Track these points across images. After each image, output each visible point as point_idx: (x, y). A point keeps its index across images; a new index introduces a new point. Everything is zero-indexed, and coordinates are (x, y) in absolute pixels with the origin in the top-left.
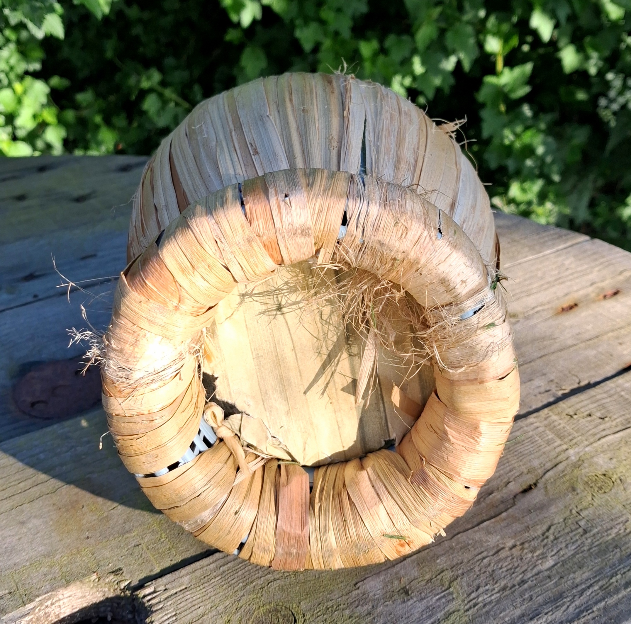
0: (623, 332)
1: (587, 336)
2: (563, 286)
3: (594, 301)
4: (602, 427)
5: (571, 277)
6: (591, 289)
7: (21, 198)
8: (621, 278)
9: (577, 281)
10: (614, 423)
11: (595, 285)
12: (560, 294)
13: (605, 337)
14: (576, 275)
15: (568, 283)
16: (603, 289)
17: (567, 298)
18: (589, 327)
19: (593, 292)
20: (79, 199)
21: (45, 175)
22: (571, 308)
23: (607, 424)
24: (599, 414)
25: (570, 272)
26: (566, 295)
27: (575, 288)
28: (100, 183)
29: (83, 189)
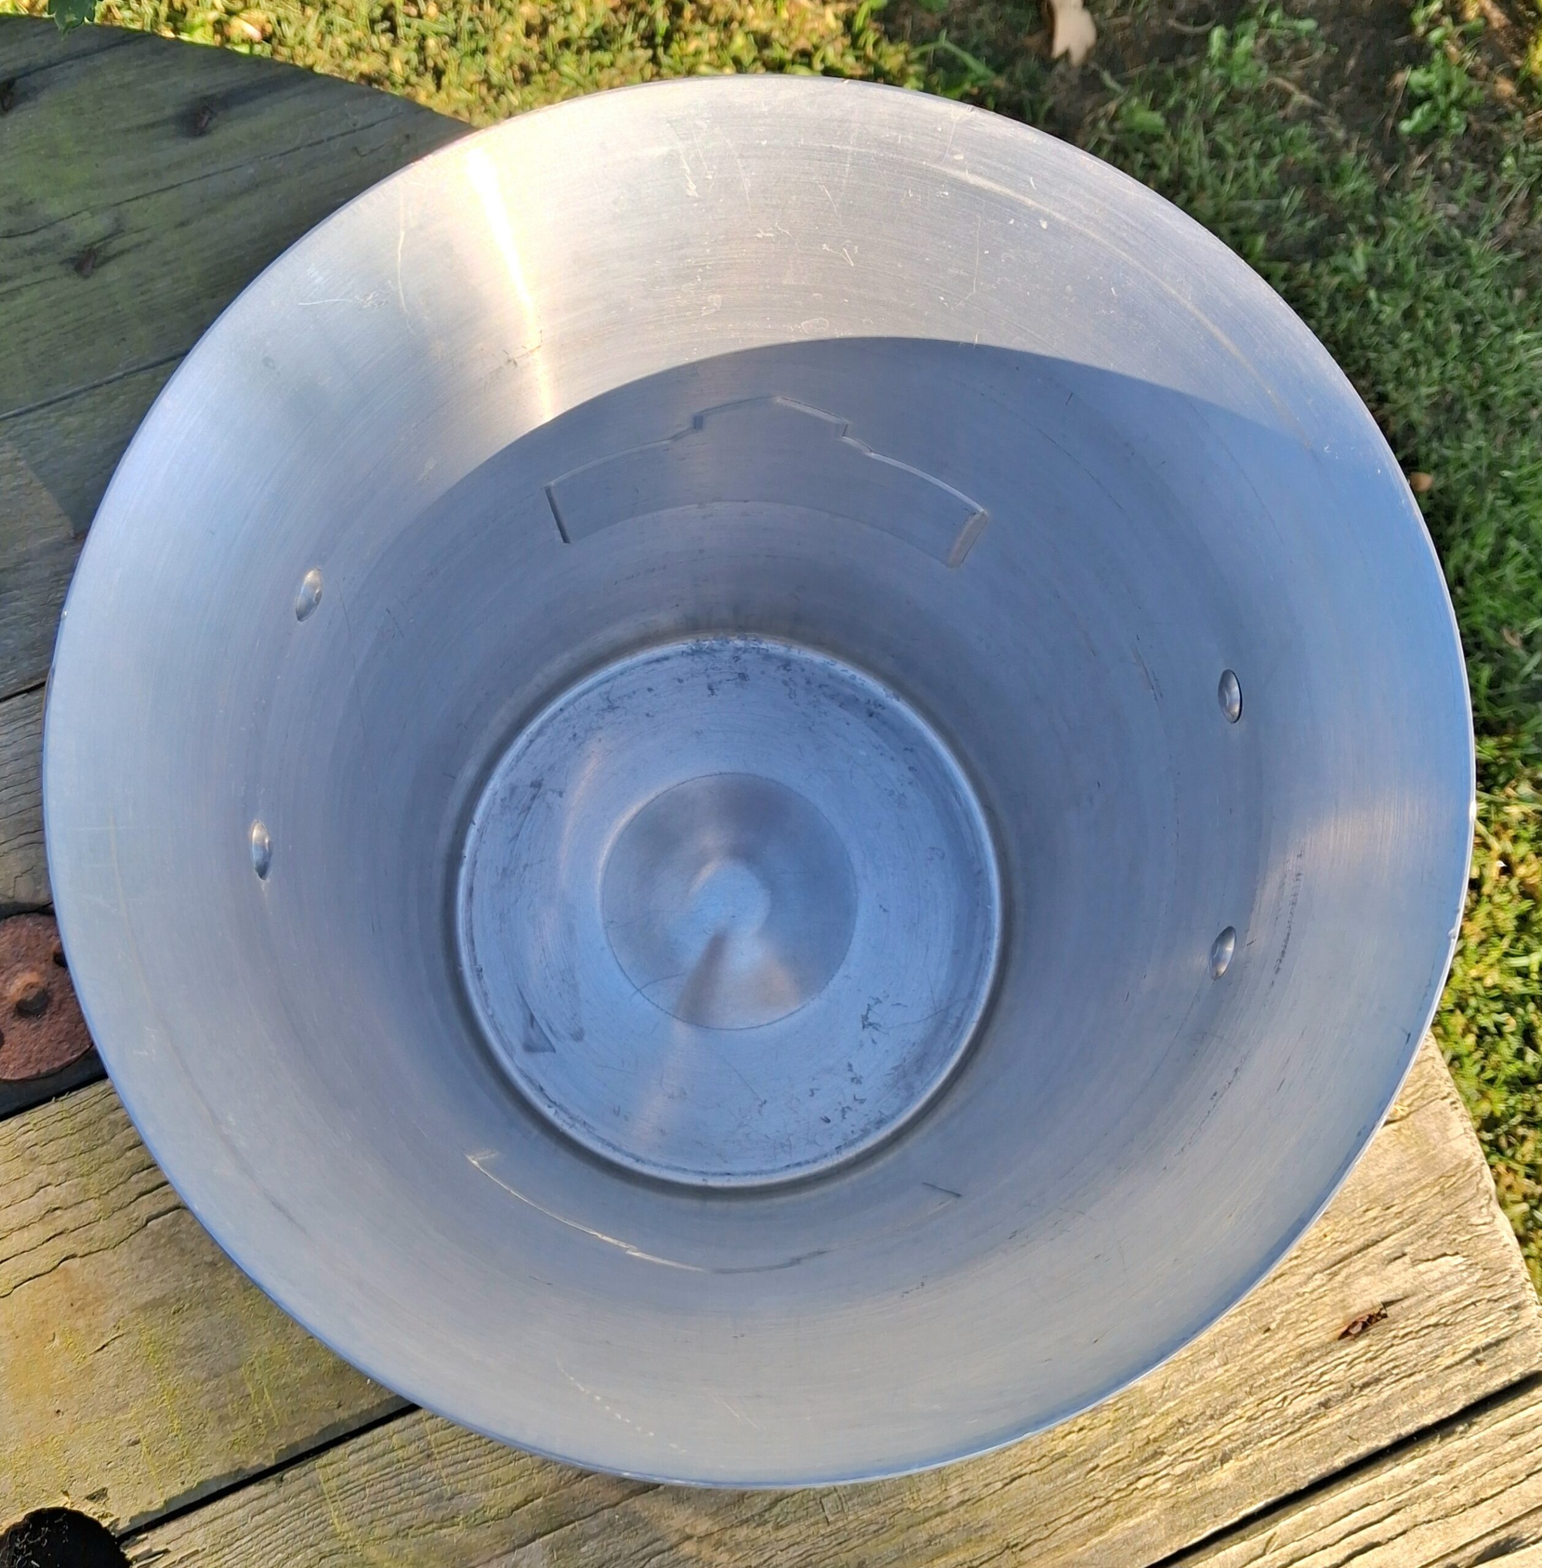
21: (11, 126)
28: (134, 188)
29: (93, 212)
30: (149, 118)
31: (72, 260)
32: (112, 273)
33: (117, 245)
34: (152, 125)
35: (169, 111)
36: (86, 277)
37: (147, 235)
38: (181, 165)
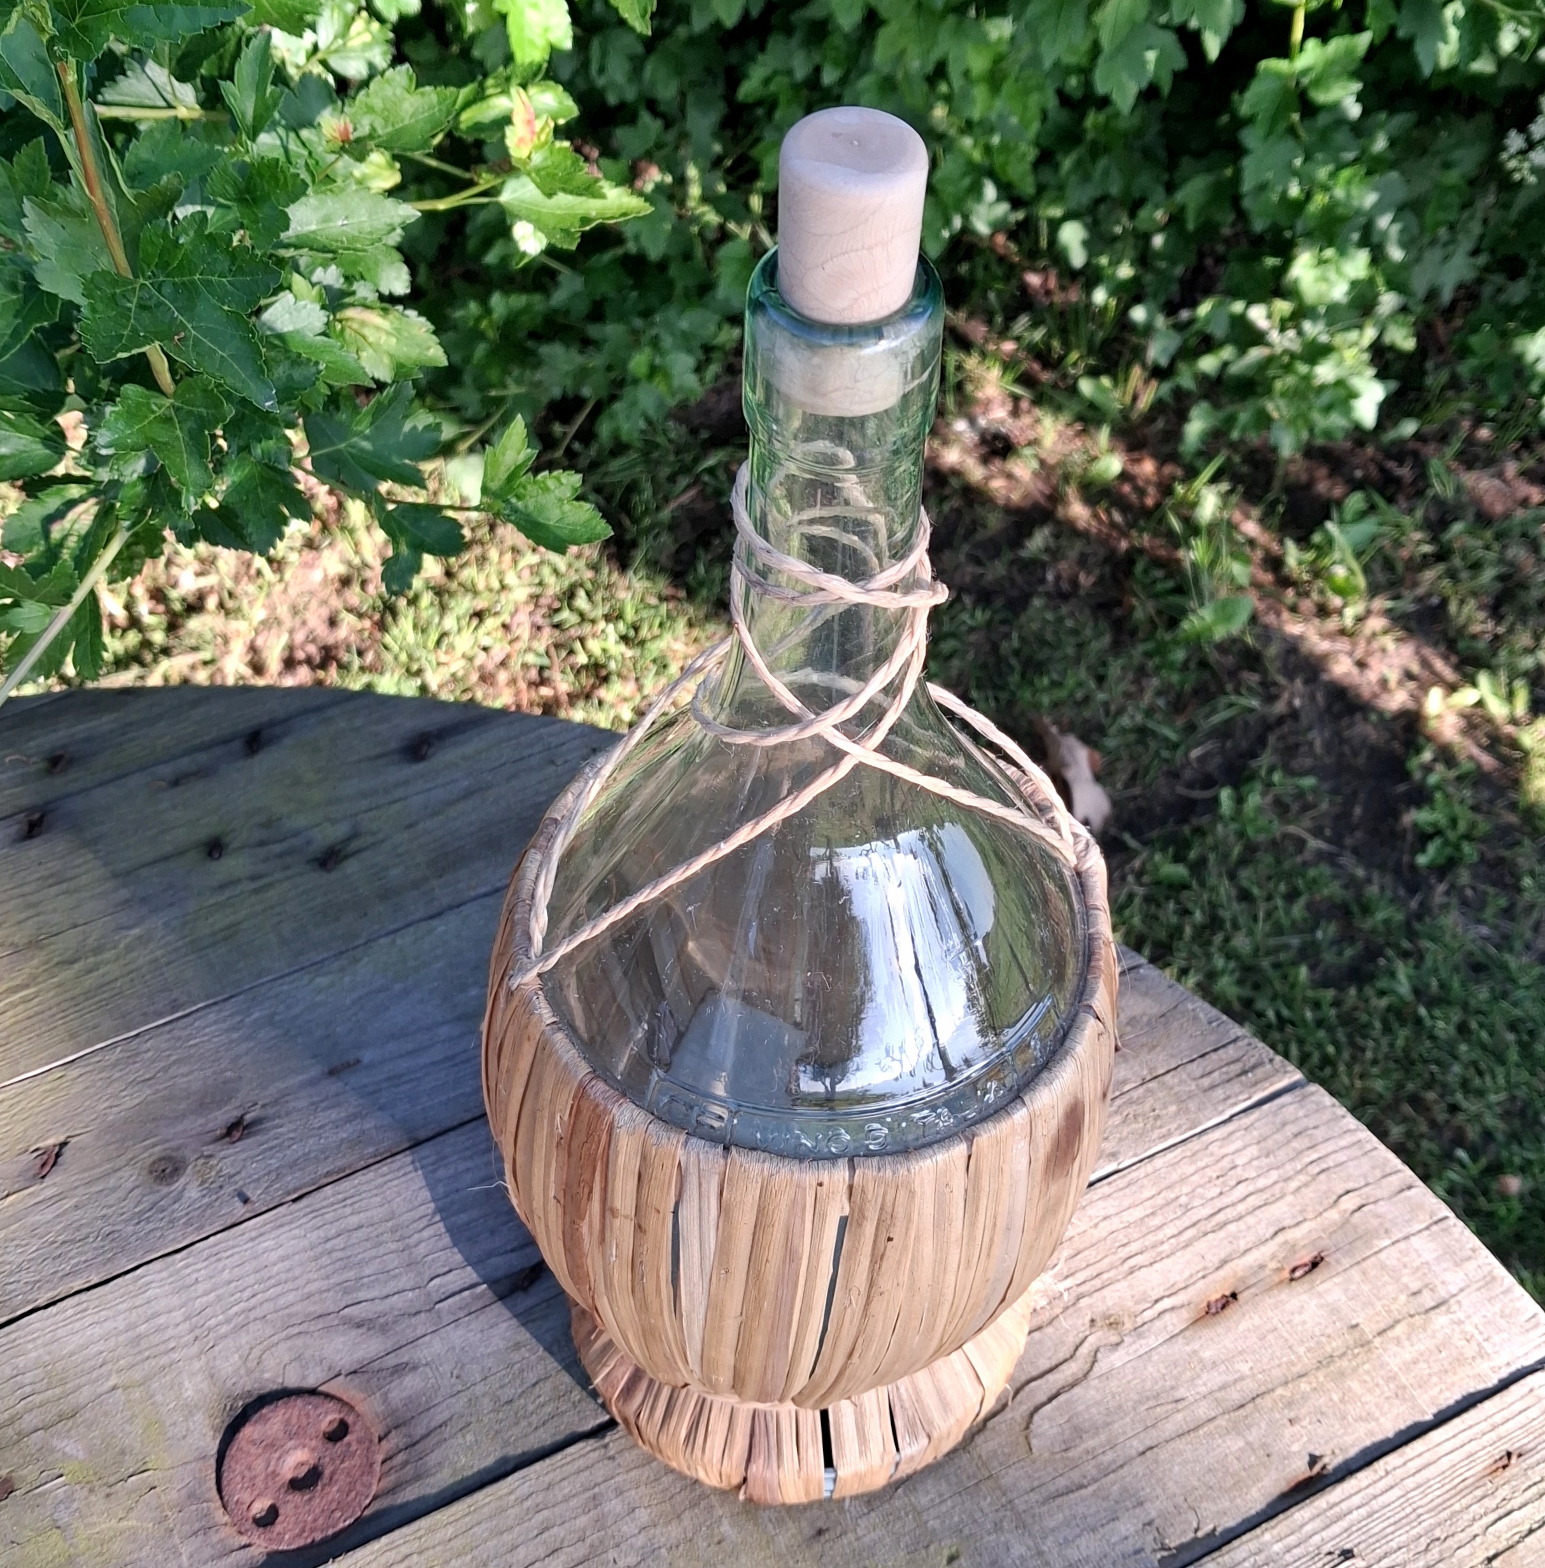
0: (1304, 1386)
1: (1234, 1396)
2: (1221, 1234)
3: (1268, 1287)
5: (1241, 1208)
6: (1272, 1246)
7: (215, 848)
8: (1335, 1216)
9: (1250, 1220)
11: (1280, 1238)
12: (1213, 1260)
13: (1267, 1401)
14: (1252, 1201)
15: (1232, 1228)
16: (1293, 1248)
17: (1222, 1273)
18: (1245, 1368)
19: (1273, 1257)
20: (324, 861)
21: (258, 764)
22: (1224, 1304)
25: (1242, 1190)
26: (1224, 1262)
27: (1242, 1244)
28: (364, 804)
29: (333, 822)
30: (378, 750)
31: (316, 860)
32: (352, 867)
33: (354, 845)
34: (379, 756)
35: (394, 745)
36: (329, 871)
37: (380, 836)
38: (406, 783)
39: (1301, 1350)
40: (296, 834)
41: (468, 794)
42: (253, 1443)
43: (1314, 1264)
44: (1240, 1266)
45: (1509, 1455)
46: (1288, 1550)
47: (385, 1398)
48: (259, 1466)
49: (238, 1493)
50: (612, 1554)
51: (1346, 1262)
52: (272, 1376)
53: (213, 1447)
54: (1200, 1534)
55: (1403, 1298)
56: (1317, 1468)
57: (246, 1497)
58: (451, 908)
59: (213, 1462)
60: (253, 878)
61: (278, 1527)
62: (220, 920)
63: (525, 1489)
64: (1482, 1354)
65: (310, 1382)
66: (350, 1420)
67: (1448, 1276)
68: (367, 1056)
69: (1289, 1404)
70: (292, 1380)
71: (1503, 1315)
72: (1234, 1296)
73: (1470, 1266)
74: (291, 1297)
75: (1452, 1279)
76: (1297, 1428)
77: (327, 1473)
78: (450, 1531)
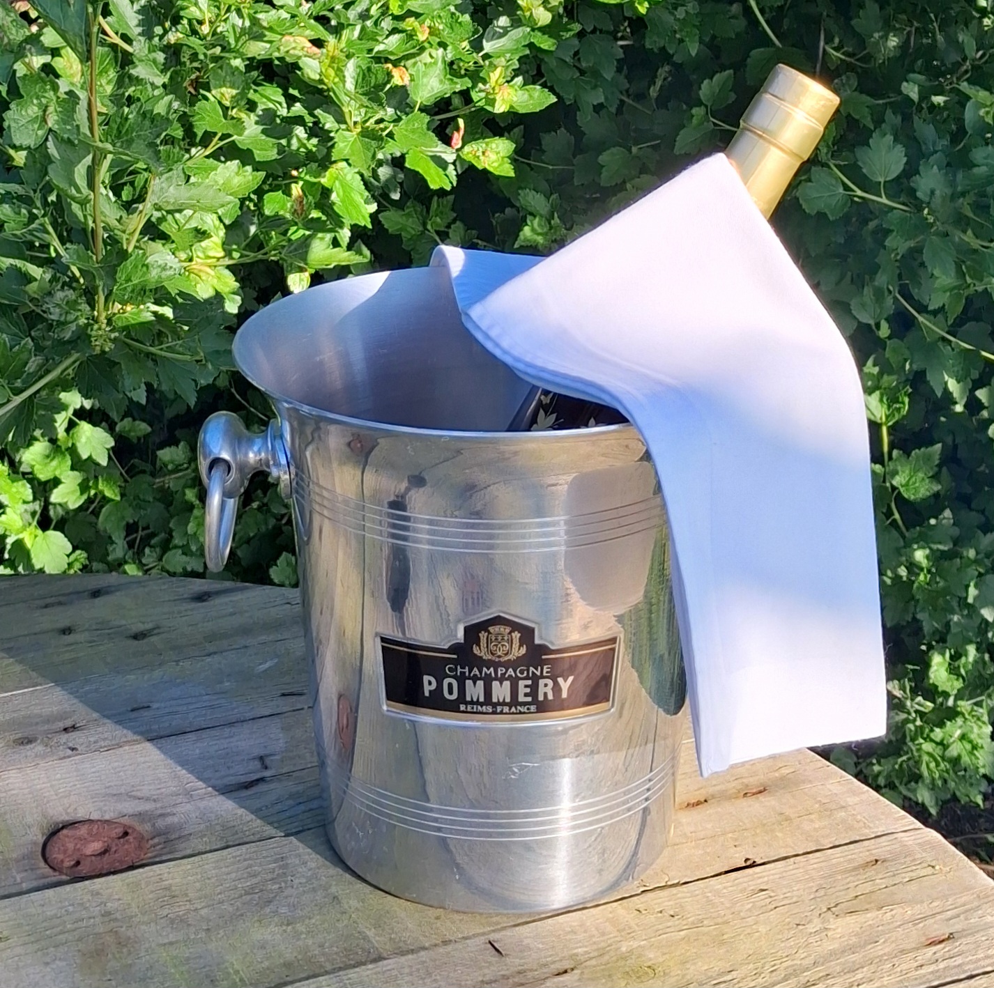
0: (746, 833)
1: (700, 835)
3: (729, 798)
4: (669, 924)
6: (733, 784)
7: (67, 631)
8: (777, 774)
10: (684, 922)
11: (740, 781)
12: (693, 787)
13: (721, 838)
16: (746, 785)
17: (697, 792)
18: (708, 826)
19: (734, 788)
20: (136, 637)
21: (98, 601)
22: (698, 803)
23: (675, 921)
24: (672, 913)
26: (701, 788)
27: (714, 782)
28: (167, 616)
29: (143, 623)
30: (176, 598)
31: (131, 636)
32: (154, 639)
33: (156, 631)
34: (177, 600)
35: (186, 596)
36: (140, 640)
37: (174, 628)
38: (192, 610)
39: (746, 821)
40: (120, 626)
41: (232, 614)
42: (68, 836)
43: (760, 792)
44: (711, 790)
45: (877, 861)
46: (725, 888)
47: (154, 825)
48: (71, 846)
49: (56, 854)
50: (289, 878)
51: (781, 791)
52: (81, 814)
53: (41, 840)
54: (669, 883)
55: (817, 806)
56: (748, 863)
57: (61, 857)
58: (215, 653)
59: (41, 845)
60: (90, 642)
61: (79, 868)
62: (67, 656)
63: (238, 853)
64: (865, 827)
65: (107, 817)
66: (130, 831)
67: (848, 799)
68: (155, 706)
69: (736, 840)
70: (95, 816)
71: (883, 813)
72: (706, 801)
73: (864, 797)
74: (97, 787)
75: (851, 800)
76: (738, 849)
77: (113, 849)
78: (189, 867)
